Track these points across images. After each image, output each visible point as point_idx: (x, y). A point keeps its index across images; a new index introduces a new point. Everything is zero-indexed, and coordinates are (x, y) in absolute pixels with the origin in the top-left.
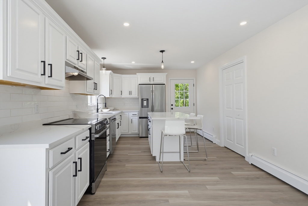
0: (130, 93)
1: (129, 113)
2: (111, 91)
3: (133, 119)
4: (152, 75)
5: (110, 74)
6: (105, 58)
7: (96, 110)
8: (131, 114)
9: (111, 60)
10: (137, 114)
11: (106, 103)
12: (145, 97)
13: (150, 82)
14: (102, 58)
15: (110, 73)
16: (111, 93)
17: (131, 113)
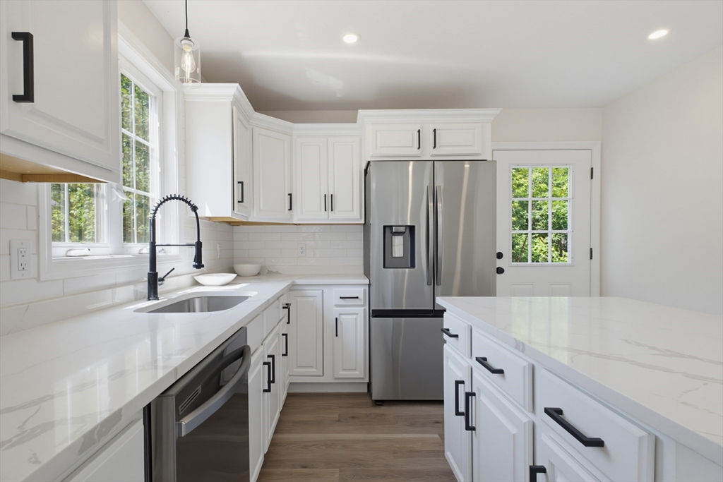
0: (329, 203)
1: (326, 290)
2: (238, 187)
3: (342, 319)
7: (145, 285)
8: (333, 295)
10: (361, 296)
11: (199, 246)
13: (419, 153)
15: (235, 96)
16: (238, 197)
17: (335, 289)
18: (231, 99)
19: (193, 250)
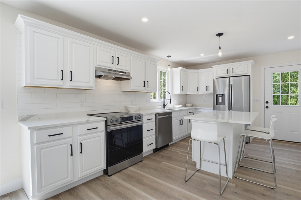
0: (207, 88)
1: (204, 110)
2: (182, 87)
4: (230, 66)
5: (181, 71)
6: (170, 56)
7: (163, 106)
9: (177, 57)
11: (170, 100)
12: (220, 93)
13: (228, 75)
14: (167, 56)
16: (182, 90)
17: (206, 110)
18: (180, 70)
19: (169, 100)
